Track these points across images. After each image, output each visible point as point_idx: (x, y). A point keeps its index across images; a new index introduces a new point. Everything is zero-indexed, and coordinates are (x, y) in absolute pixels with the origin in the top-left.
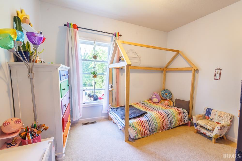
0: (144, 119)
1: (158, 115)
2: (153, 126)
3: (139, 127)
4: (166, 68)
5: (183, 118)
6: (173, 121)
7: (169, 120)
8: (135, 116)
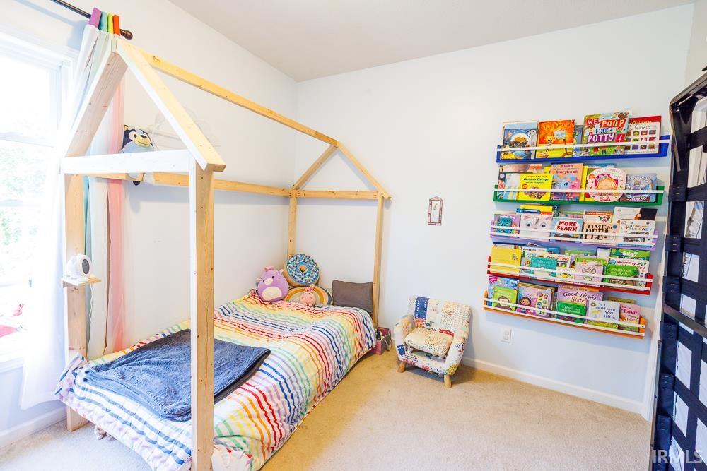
0: (264, 382)
1: (307, 348)
2: (298, 398)
3: (256, 425)
4: (297, 189)
5: (364, 335)
6: (346, 355)
7: (338, 355)
8: (228, 384)
